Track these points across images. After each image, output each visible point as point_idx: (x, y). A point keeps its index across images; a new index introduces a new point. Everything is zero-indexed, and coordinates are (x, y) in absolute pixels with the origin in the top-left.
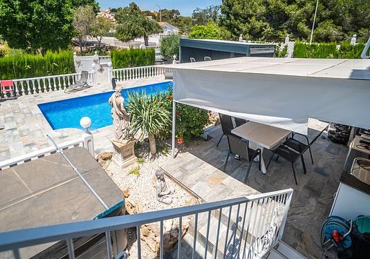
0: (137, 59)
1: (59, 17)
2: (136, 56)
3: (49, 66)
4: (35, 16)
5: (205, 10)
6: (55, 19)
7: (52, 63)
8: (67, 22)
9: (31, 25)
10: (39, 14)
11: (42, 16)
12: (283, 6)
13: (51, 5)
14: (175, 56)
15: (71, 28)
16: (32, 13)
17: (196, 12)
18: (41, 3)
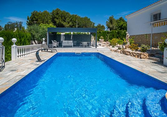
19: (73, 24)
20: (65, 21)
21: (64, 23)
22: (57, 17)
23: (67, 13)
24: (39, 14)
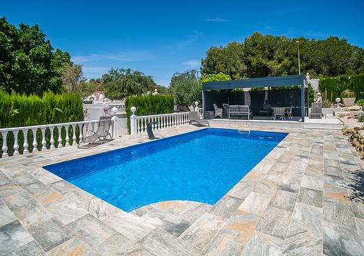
1: (46, 68)
3: (48, 112)
4: (17, 66)
5: (183, 74)
6: (42, 70)
8: (55, 74)
9: (9, 76)
10: (22, 63)
11: (26, 67)
12: (264, 62)
13: (38, 55)
14: (197, 103)
15: (60, 82)
16: (13, 62)
17: (177, 75)
18: (26, 52)
19: (291, 62)
20: (270, 58)
21: (270, 64)
22: (254, 52)
23: (278, 38)
24: (219, 51)
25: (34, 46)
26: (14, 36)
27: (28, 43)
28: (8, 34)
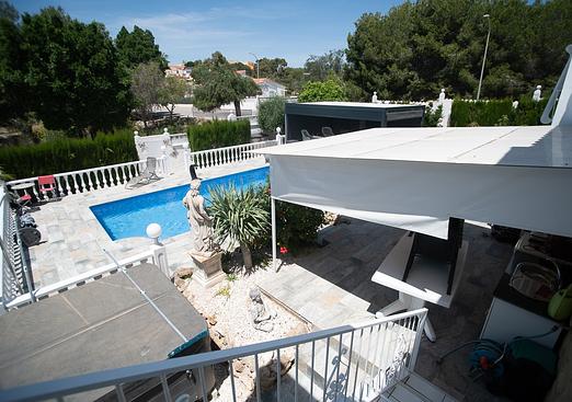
0: (224, 136)
1: (111, 81)
2: (223, 131)
3: (101, 153)
4: (78, 83)
6: (106, 85)
7: (105, 148)
8: (122, 87)
9: (73, 96)
10: (83, 78)
11: (87, 82)
12: (437, 45)
13: (98, 65)
14: (279, 129)
15: (129, 96)
16: (73, 80)
17: (310, 61)
18: (85, 63)
25: (92, 54)
26: (70, 45)
27: (85, 51)
28: (61, 43)
